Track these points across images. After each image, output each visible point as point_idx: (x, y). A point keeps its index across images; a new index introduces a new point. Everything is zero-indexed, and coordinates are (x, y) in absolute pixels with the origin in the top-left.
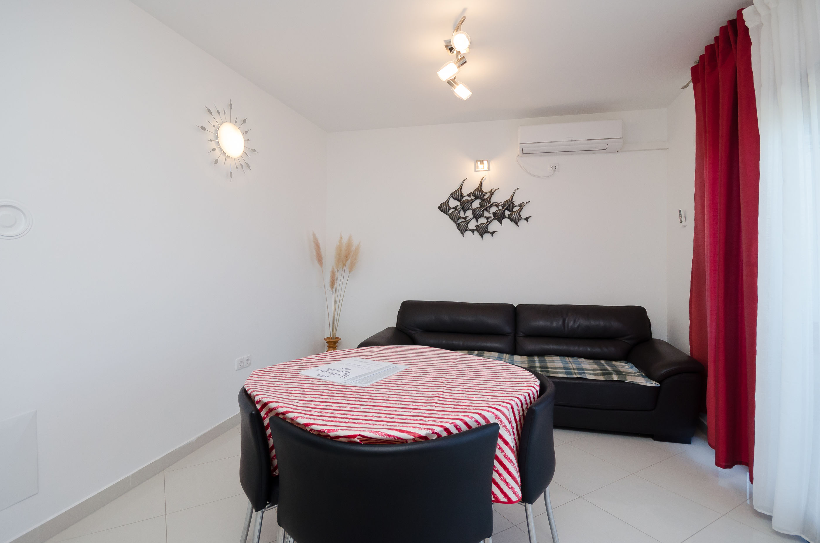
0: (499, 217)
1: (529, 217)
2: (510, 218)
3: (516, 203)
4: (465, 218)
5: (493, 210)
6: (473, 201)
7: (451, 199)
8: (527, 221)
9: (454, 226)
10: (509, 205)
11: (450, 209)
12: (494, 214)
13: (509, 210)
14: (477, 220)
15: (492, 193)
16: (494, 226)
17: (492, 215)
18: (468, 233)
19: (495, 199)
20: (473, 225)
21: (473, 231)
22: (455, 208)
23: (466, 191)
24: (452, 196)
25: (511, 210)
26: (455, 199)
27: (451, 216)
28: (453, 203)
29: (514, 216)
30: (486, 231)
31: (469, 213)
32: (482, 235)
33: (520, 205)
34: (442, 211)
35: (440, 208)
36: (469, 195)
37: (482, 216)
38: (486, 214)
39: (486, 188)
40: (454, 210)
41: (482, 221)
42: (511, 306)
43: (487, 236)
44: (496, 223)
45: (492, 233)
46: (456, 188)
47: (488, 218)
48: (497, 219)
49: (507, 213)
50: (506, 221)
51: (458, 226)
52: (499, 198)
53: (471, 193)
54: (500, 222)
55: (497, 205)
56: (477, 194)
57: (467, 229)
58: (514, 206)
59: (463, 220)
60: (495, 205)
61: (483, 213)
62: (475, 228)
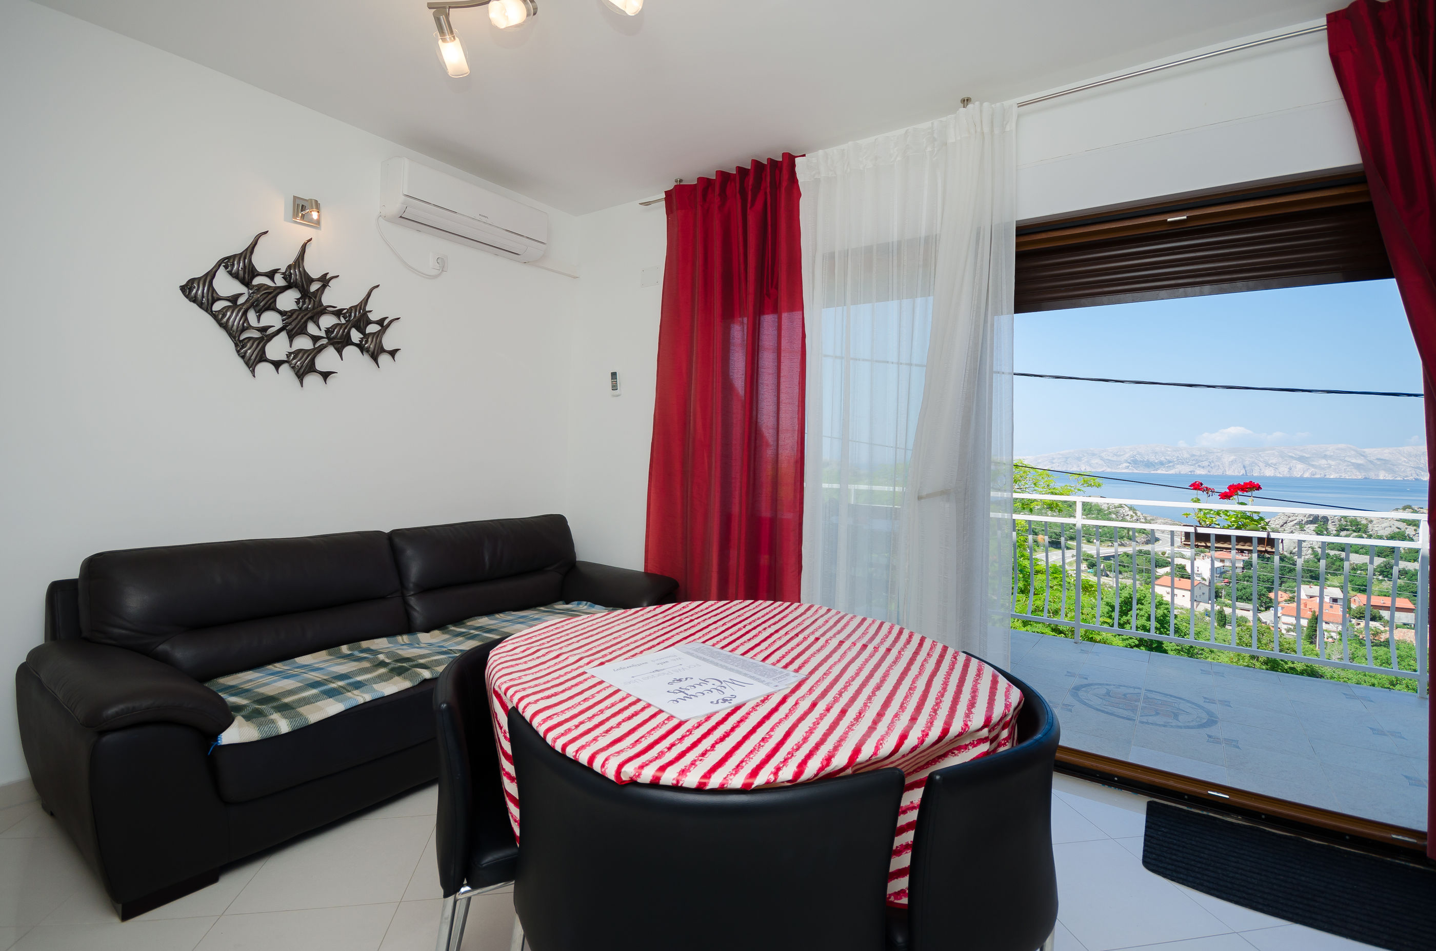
0: (340, 342)
1: (397, 350)
3: (373, 317)
4: (263, 330)
5: (327, 321)
6: (283, 289)
7: (222, 273)
8: (393, 356)
9: (229, 345)
10: (359, 317)
12: (328, 331)
13: (359, 329)
14: (291, 338)
15: (325, 281)
16: (327, 359)
17: (323, 334)
18: (264, 368)
19: (331, 298)
20: (278, 348)
21: (277, 364)
22: (234, 299)
23: (261, 262)
25: (361, 330)
26: (235, 276)
27: (217, 316)
28: (226, 285)
31: (272, 319)
32: (300, 375)
33: (380, 322)
34: (194, 300)
36: (271, 275)
37: (303, 331)
38: (312, 329)
39: (313, 268)
41: (302, 343)
43: (312, 380)
44: (331, 352)
45: (326, 375)
46: (233, 248)
47: (315, 339)
49: (356, 336)
50: (350, 351)
51: (240, 348)
52: (340, 297)
54: (340, 351)
55: (338, 313)
56: (296, 275)
57: (262, 358)
58: (369, 322)
59: (256, 334)
60: (333, 313)
61: (306, 327)
62: (285, 358)
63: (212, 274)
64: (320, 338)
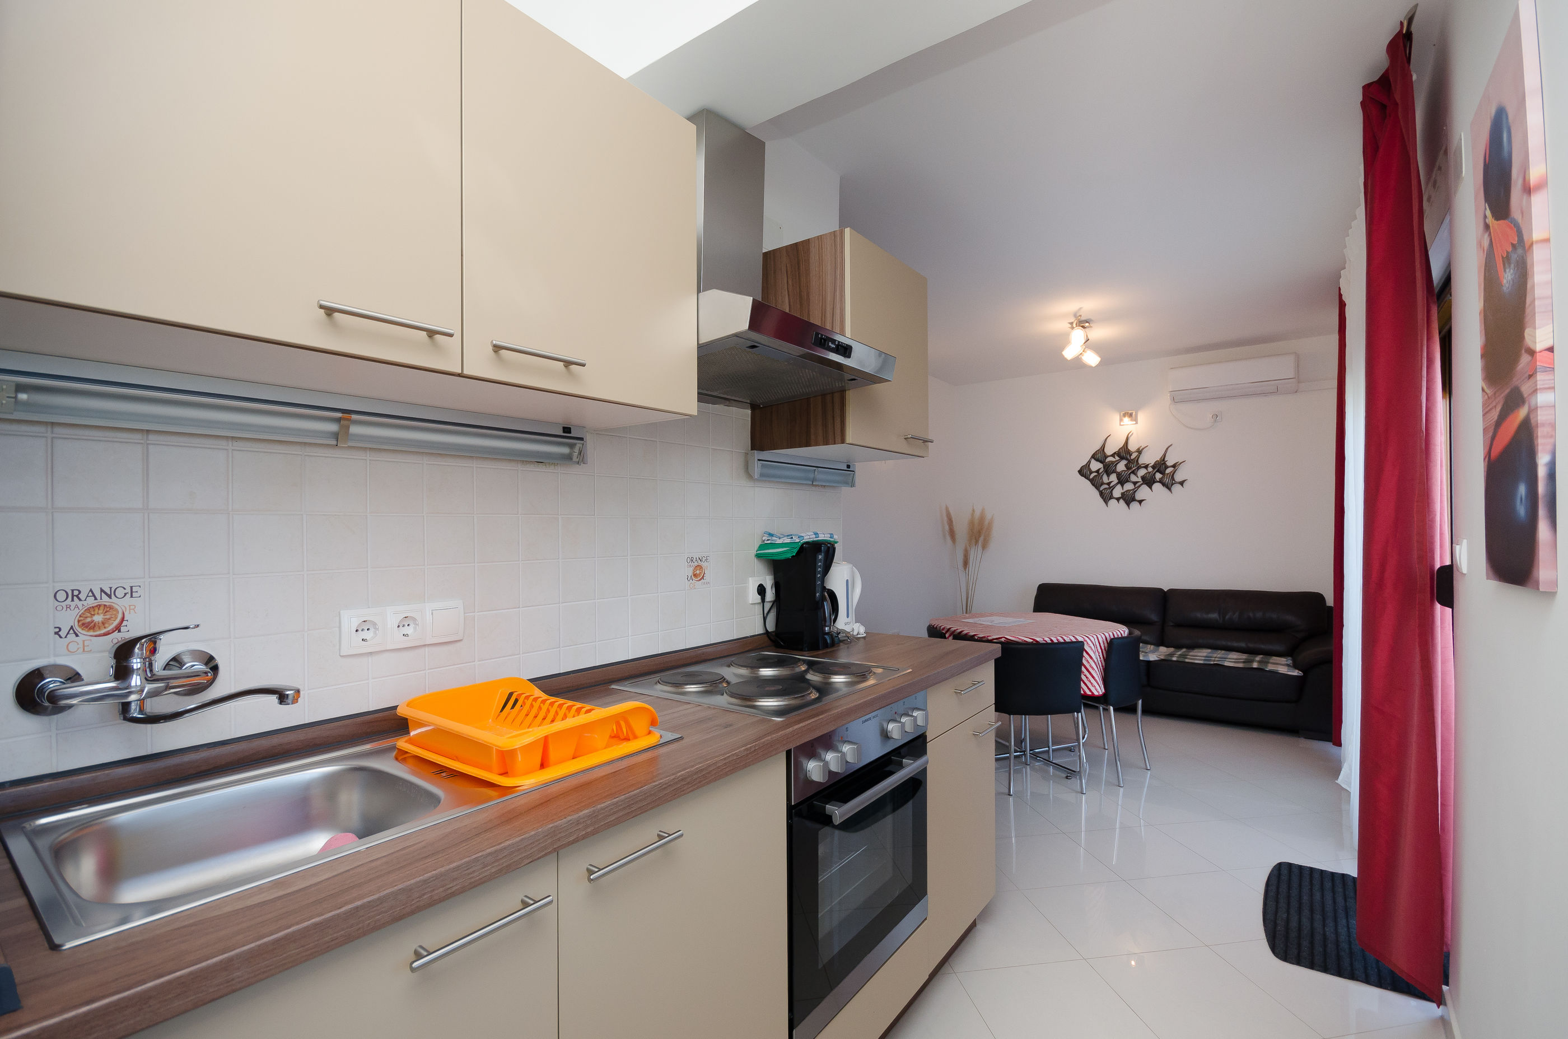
0: (1149, 481)
1: (1184, 481)
2: (1161, 481)
3: (1169, 463)
4: (1109, 484)
5: (1142, 472)
6: (1118, 462)
7: (1093, 461)
8: (1182, 485)
9: (1097, 493)
10: (1160, 466)
11: (1091, 472)
12: (1143, 478)
13: (1161, 473)
14: (1122, 486)
15: (1139, 452)
16: (1143, 492)
17: (1140, 480)
18: (1113, 502)
19: (1144, 460)
20: (1117, 492)
21: (1118, 499)
22: (1097, 471)
23: (1109, 450)
24: (1093, 457)
25: (1162, 473)
26: (1097, 460)
27: (1092, 481)
28: (1095, 466)
29: (1166, 480)
30: (1133, 499)
31: (1113, 478)
32: (1128, 504)
33: (1174, 466)
34: (1082, 475)
35: (1081, 472)
36: (1113, 455)
37: (1127, 481)
38: (1133, 478)
39: (1132, 447)
40: (1096, 474)
41: (1128, 486)
42: (1161, 590)
43: (1134, 505)
44: (1145, 488)
45: (1140, 502)
46: (1097, 447)
47: (1135, 483)
48: (1146, 484)
49: (1158, 476)
50: (1157, 486)
51: (1101, 494)
52: (1149, 458)
53: (1115, 453)
54: (1150, 488)
55: (1146, 467)
56: (1123, 454)
57: (1111, 497)
58: (1167, 467)
59: (1107, 486)
60: (1143, 467)
61: (1129, 477)
62: (1120, 496)
63: (1089, 462)
64: (1137, 482)
